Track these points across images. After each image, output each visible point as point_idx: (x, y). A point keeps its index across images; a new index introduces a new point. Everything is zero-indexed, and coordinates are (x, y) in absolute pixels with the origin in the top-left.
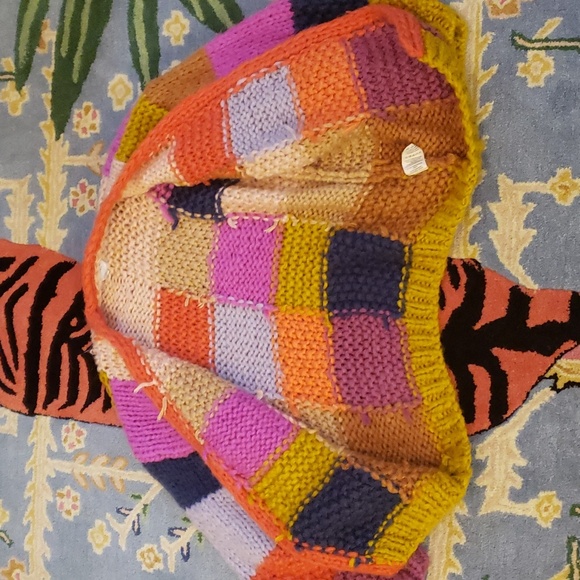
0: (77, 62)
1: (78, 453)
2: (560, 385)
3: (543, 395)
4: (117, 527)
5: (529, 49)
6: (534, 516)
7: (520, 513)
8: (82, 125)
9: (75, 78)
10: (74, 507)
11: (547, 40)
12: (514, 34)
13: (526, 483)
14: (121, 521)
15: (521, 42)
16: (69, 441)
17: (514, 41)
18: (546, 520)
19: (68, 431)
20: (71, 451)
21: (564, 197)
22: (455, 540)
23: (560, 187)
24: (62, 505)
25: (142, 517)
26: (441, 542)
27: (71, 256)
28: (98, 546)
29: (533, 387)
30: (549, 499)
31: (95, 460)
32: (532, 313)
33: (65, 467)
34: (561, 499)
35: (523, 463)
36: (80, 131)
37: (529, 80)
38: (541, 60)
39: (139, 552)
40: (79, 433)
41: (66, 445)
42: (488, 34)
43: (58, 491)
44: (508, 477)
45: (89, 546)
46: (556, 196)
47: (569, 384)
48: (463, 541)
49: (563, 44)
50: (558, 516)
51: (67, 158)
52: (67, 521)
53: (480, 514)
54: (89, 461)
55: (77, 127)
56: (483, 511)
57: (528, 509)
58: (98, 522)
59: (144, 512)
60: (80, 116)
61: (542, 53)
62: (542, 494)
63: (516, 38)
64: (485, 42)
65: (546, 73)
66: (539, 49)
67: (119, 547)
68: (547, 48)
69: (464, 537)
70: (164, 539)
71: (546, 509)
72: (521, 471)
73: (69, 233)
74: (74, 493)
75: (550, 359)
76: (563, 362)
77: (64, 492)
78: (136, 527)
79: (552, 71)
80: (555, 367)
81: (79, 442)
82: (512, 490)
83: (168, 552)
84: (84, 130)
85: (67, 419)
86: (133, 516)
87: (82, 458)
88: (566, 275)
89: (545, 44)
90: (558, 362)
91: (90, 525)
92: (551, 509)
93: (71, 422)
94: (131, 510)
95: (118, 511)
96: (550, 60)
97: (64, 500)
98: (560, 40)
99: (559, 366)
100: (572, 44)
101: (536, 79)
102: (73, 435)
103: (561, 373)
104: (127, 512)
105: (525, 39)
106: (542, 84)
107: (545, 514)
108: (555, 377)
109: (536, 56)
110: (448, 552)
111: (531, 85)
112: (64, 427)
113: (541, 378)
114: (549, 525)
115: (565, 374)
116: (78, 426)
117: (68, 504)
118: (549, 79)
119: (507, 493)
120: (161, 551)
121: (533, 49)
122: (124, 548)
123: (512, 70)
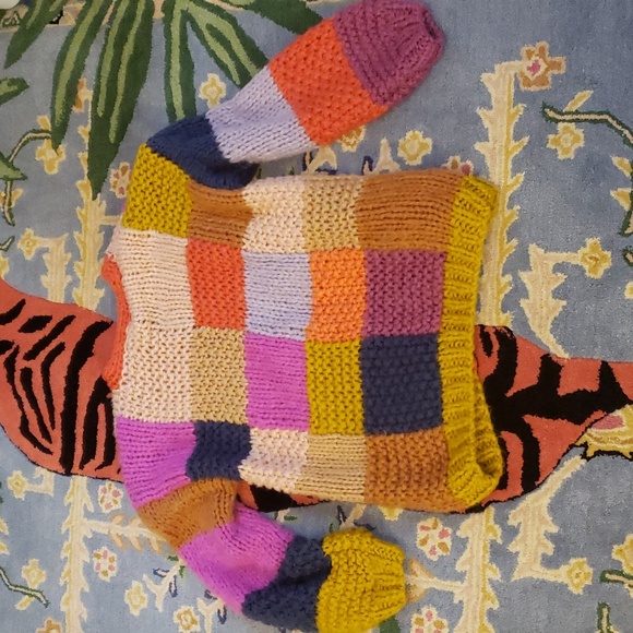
0: (114, 122)
1: (114, 514)
2: (590, 453)
3: (574, 463)
4: (154, 588)
5: (560, 121)
6: (565, 582)
7: (552, 579)
8: (118, 186)
9: (112, 137)
10: (111, 568)
11: (577, 112)
12: (545, 106)
13: (557, 550)
14: (157, 583)
15: (551, 114)
16: (106, 501)
17: (544, 114)
18: (577, 586)
19: (104, 491)
20: (108, 511)
21: (594, 269)
22: (489, 605)
23: (591, 258)
24: (98, 566)
25: (179, 579)
26: (474, 607)
27: (107, 316)
28: (135, 607)
29: (564, 454)
30: (580, 565)
31: (131, 521)
32: (562, 381)
33: (102, 527)
34: (592, 566)
35: (554, 529)
36: (117, 191)
37: (559, 152)
38: (572, 133)
39: (175, 613)
40: (116, 494)
41: (102, 506)
42: (520, 105)
43: (95, 552)
44: (540, 543)
45: (126, 607)
46: (586, 267)
47: (599, 453)
48: (496, 606)
49: (593, 117)
50: (589, 582)
51: (104, 217)
52: (104, 582)
53: (513, 579)
54: (125, 523)
55: (114, 187)
56: (516, 576)
57: (560, 575)
58: (135, 584)
59: (181, 574)
60: (117, 176)
61: (573, 125)
62: (573, 561)
63: (547, 110)
64: (516, 113)
65: (576, 146)
66: (570, 121)
67: (156, 609)
68: (577, 121)
69: (497, 602)
70: (201, 601)
71: (577, 576)
72: (553, 538)
73: (106, 293)
74: (110, 554)
75: (582, 427)
76: (592, 431)
77: (101, 553)
78: (173, 589)
79: (581, 144)
80: (585, 435)
81: (116, 502)
82: (544, 556)
83: (205, 614)
84: (121, 190)
85: (104, 479)
86: (169, 578)
87: (119, 519)
88: (596, 345)
89: (575, 117)
90: (589, 430)
91: (127, 586)
92: (582, 575)
93: (108, 483)
94: (167, 571)
95: (155, 573)
96: (580, 133)
97: (101, 561)
98: (589, 113)
99: (590, 435)
100: (601, 117)
101: (566, 151)
102: (109, 497)
103: (591, 441)
104: (164, 574)
105: (555, 111)
106: (571, 156)
107: (576, 581)
108: (585, 445)
109: (566, 128)
110: (481, 617)
111: (561, 157)
112: (101, 487)
113: (572, 446)
114: (581, 592)
115: (596, 443)
116: (114, 487)
117: (105, 564)
118: (579, 151)
119: (540, 559)
120: (198, 613)
121: (564, 121)
122: (161, 610)
123: (543, 142)
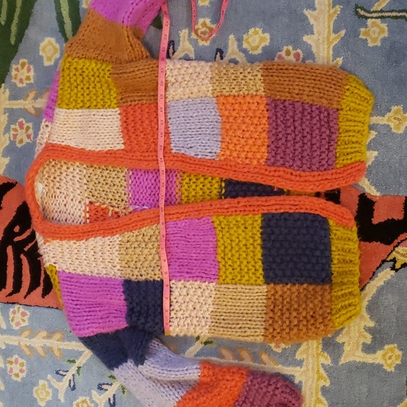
0: (14, 28)
1: (23, 329)
2: (398, 266)
3: (386, 274)
4: (57, 385)
5: (369, 18)
6: (381, 363)
7: (371, 361)
8: (19, 78)
9: (13, 41)
10: (22, 371)
11: (382, 11)
12: (357, 7)
13: (374, 339)
14: (60, 381)
15: (362, 13)
16: (16, 320)
17: (357, 13)
18: (390, 366)
19: (14, 312)
20: (17, 328)
21: (398, 127)
22: (322, 383)
23: (395, 118)
24: (11, 369)
25: (77, 376)
26: (311, 385)
27: (12, 178)
28: (42, 400)
29: (378, 268)
30: (392, 350)
31: (37, 334)
32: (375, 213)
33: (13, 340)
34: (401, 350)
35: (371, 324)
36: (17, 82)
37: (369, 41)
38: (378, 26)
39: (75, 403)
40: (24, 314)
41: (13, 324)
42: (337, 7)
43: (8, 359)
44: (361, 335)
45: (35, 400)
46: (392, 125)
47: (404, 265)
48: (328, 384)
49: (394, 14)
50: (399, 362)
51: (8, 102)
52: (16, 382)
53: (340, 363)
54: (31, 336)
55: (15, 78)
56: (343, 361)
57: (377, 358)
58: (41, 382)
59: (78, 373)
60: (17, 70)
61: (379, 21)
62: (386, 347)
63: (359, 10)
64: (335, 13)
65: (382, 36)
66: (376, 18)
67: (59, 400)
68: (382, 17)
69: (328, 381)
70: (95, 393)
71: (390, 358)
72: (369, 330)
73: (11, 160)
74: (20, 360)
75: (391, 247)
76: (400, 249)
77: (13, 360)
78: (72, 384)
79: (386, 34)
80: (394, 253)
81: (24, 321)
82: (364, 344)
83: (98, 402)
84: (21, 81)
85: (13, 303)
86: (69, 376)
87: (27, 333)
88: (401, 185)
89: (380, 14)
90: (396, 249)
91: (35, 384)
92: (393, 358)
93: (17, 306)
94: (67, 371)
95: (57, 373)
96: (384, 26)
97: (13, 366)
98: (392, 11)
99: (398, 252)
100: (401, 14)
101: (374, 40)
102: (18, 316)
103: (399, 257)
104: (64, 373)
105: (365, 11)
106: (379, 44)
107: (389, 362)
108: (394, 260)
109: (374, 23)
110: (317, 393)
111: (370, 45)
112: (11, 310)
113: (384, 261)
114: (393, 369)
115: (402, 258)
116: (22, 309)
117: (16, 369)
118: (384, 40)
119: (361, 347)
120: (93, 402)
121: (372, 18)
122: (63, 401)
123: (357, 34)
